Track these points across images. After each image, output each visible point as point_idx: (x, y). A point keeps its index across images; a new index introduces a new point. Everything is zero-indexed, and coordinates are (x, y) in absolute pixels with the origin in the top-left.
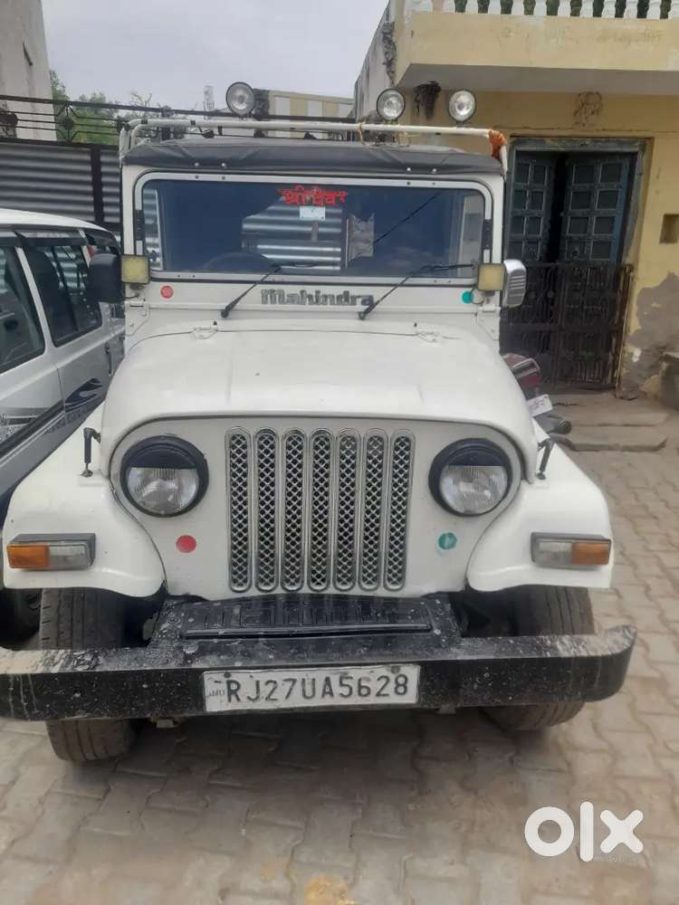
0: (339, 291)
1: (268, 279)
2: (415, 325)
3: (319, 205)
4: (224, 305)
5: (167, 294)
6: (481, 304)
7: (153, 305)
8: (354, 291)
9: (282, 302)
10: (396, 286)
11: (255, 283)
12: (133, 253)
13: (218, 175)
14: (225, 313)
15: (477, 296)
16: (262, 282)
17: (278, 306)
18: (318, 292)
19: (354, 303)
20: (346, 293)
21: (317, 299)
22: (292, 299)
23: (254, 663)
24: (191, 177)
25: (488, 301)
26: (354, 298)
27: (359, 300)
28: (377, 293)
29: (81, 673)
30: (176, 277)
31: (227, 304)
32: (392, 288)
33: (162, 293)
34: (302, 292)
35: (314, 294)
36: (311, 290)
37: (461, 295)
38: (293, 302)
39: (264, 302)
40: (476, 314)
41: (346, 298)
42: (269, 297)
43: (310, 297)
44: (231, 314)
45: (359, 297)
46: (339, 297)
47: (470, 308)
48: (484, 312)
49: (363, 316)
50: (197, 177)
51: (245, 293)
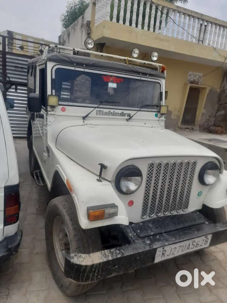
0: (120, 112)
1: (99, 107)
2: (145, 124)
3: (115, 83)
4: (84, 115)
5: (63, 110)
6: (160, 118)
7: (59, 114)
8: (125, 112)
9: (103, 115)
10: (138, 111)
11: (95, 108)
12: (51, 94)
13: (82, 69)
14: (84, 118)
15: (159, 115)
16: (98, 107)
17: (101, 116)
18: (114, 112)
19: (125, 116)
20: (123, 112)
21: (114, 114)
22: (106, 114)
23: (171, 243)
24: (73, 68)
25: (162, 117)
26: (125, 114)
27: (126, 115)
28: (132, 113)
29: (119, 258)
30: (67, 104)
31: (86, 115)
32: (137, 111)
33: (62, 110)
34: (109, 111)
35: (113, 112)
36: (112, 111)
37: (154, 115)
38: (106, 115)
39: (97, 114)
40: (159, 121)
41: (123, 114)
42: (99, 113)
43: (112, 113)
44: (86, 118)
45: (126, 114)
46: (121, 114)
47: (157, 119)
48: (161, 120)
49: (127, 120)
50: (75, 69)
51: (92, 111)
